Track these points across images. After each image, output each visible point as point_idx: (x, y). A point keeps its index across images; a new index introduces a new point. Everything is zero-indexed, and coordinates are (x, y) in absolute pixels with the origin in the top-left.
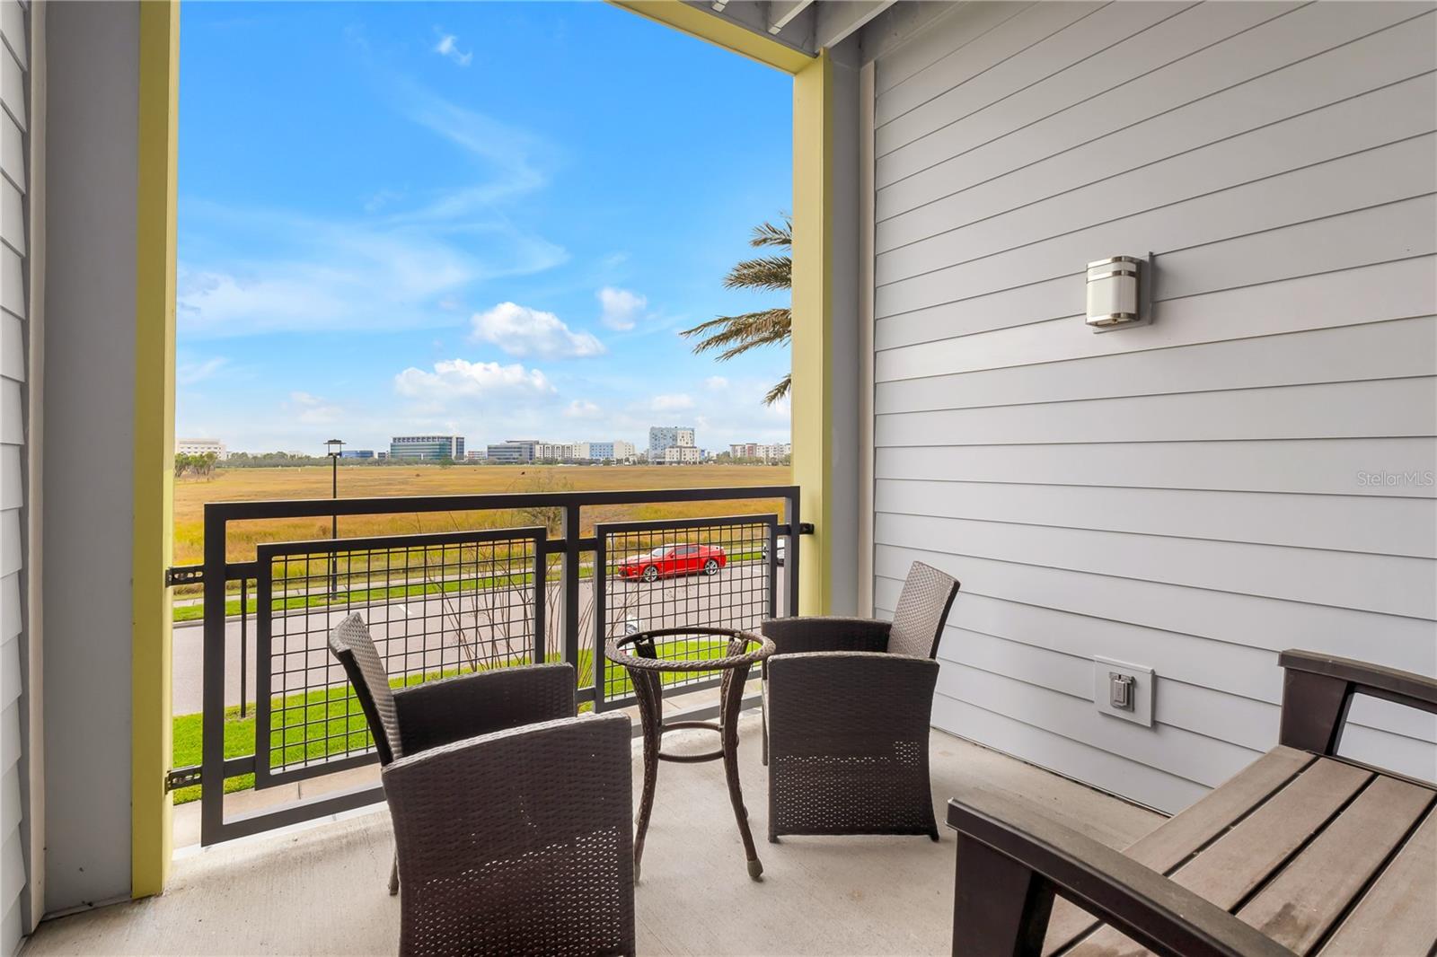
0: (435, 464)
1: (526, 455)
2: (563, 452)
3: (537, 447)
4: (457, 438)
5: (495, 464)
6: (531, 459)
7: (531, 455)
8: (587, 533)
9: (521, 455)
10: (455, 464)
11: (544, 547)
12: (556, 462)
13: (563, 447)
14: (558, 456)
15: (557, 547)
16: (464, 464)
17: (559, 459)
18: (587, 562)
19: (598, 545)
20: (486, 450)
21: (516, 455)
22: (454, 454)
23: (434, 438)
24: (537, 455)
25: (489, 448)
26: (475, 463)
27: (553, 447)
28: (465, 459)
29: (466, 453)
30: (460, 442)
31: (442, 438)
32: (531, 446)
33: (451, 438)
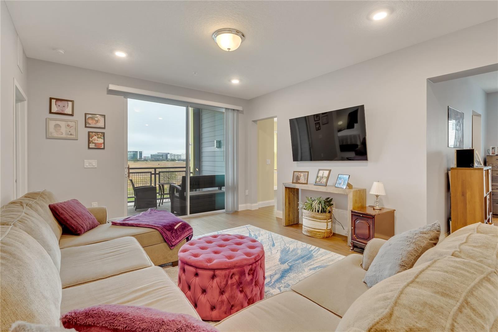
0: (131, 161)
1: (164, 158)
2: (178, 157)
3: (169, 155)
4: (139, 152)
5: (153, 161)
6: (166, 159)
7: (166, 158)
8: (157, 172)
9: (163, 158)
10: (139, 161)
11: (152, 174)
12: (176, 160)
13: (178, 155)
14: (176, 158)
15: (153, 174)
16: (142, 161)
17: (177, 159)
18: (157, 176)
19: (159, 174)
20: (150, 156)
21: (161, 158)
22: (138, 157)
23: (131, 152)
24: (169, 158)
25: (151, 155)
26: (146, 160)
27: (174, 155)
28: (143, 159)
29: (143, 157)
30: (141, 153)
31: (134, 152)
32: (166, 155)
33: (137, 152)
